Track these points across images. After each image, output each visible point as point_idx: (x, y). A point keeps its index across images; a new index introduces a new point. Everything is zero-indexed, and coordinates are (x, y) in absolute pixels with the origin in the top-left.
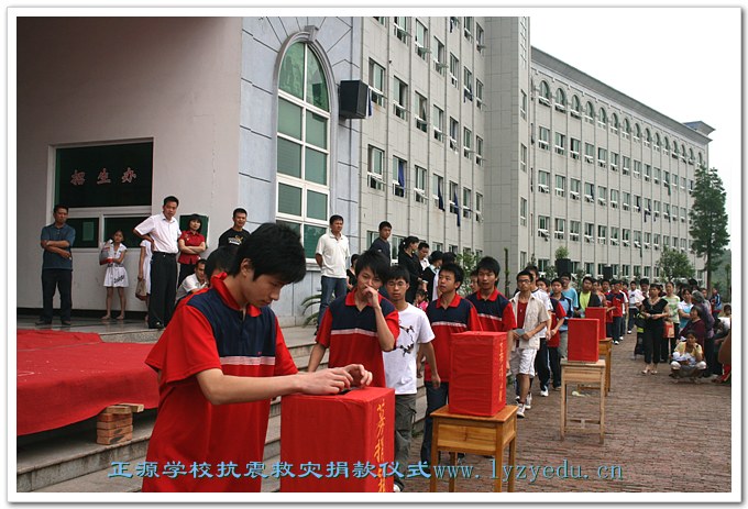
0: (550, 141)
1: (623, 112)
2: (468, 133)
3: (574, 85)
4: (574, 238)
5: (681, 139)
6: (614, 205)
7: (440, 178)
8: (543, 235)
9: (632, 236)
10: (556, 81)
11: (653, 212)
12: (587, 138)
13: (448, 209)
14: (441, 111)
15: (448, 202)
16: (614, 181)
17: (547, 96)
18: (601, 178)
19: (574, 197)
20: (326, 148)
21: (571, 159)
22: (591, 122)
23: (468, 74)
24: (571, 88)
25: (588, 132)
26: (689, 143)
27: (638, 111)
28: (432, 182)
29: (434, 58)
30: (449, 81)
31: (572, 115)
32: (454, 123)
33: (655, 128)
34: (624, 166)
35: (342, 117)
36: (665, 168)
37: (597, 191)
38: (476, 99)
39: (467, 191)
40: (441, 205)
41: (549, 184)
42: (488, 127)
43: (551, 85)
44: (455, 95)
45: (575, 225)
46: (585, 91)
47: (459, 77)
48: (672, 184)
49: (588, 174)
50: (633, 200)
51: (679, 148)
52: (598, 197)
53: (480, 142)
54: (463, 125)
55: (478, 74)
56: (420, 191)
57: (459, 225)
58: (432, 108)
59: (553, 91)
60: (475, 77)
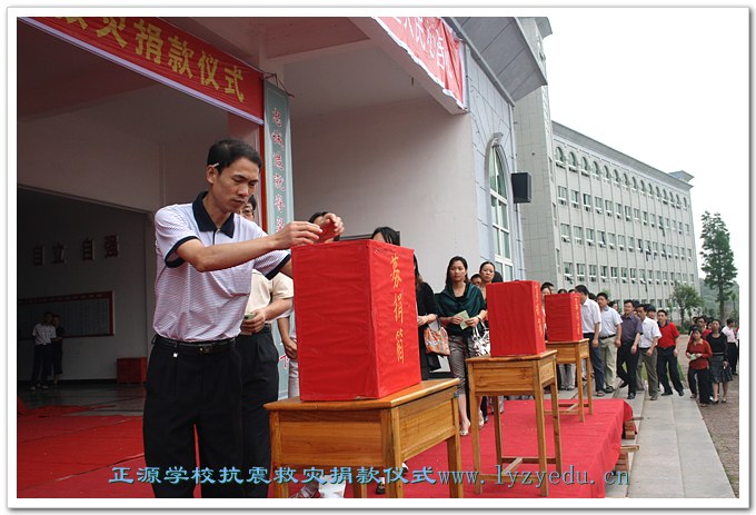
0: (567, 198)
1: (622, 168)
3: (582, 149)
4: (593, 280)
5: (669, 188)
6: (621, 249)
8: (568, 279)
9: (639, 273)
10: (569, 146)
11: (653, 252)
12: (596, 193)
16: (620, 228)
17: (561, 159)
18: (610, 226)
19: (590, 244)
21: (584, 211)
22: (598, 179)
24: (581, 151)
25: (596, 187)
26: (676, 191)
27: (633, 166)
31: (582, 173)
33: (648, 179)
34: (626, 213)
36: (659, 213)
37: (607, 238)
41: (570, 234)
43: (564, 150)
45: (593, 268)
46: (591, 152)
48: (665, 227)
49: (599, 223)
50: (636, 243)
51: (668, 195)
52: (609, 243)
59: (566, 154)
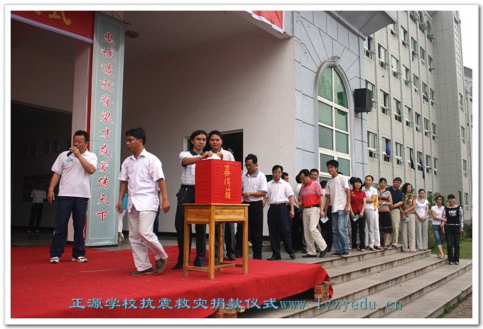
2: (426, 121)
7: (411, 149)
13: (417, 168)
14: (409, 109)
15: (417, 164)
20: (347, 131)
23: (425, 86)
28: (407, 152)
29: (404, 77)
30: (414, 91)
32: (418, 115)
35: (356, 111)
38: (430, 100)
39: (428, 157)
40: (412, 166)
42: (439, 117)
44: (417, 99)
47: (419, 88)
53: (434, 126)
54: (423, 117)
55: (430, 86)
56: (399, 158)
57: (424, 177)
58: (404, 108)
60: (429, 87)
